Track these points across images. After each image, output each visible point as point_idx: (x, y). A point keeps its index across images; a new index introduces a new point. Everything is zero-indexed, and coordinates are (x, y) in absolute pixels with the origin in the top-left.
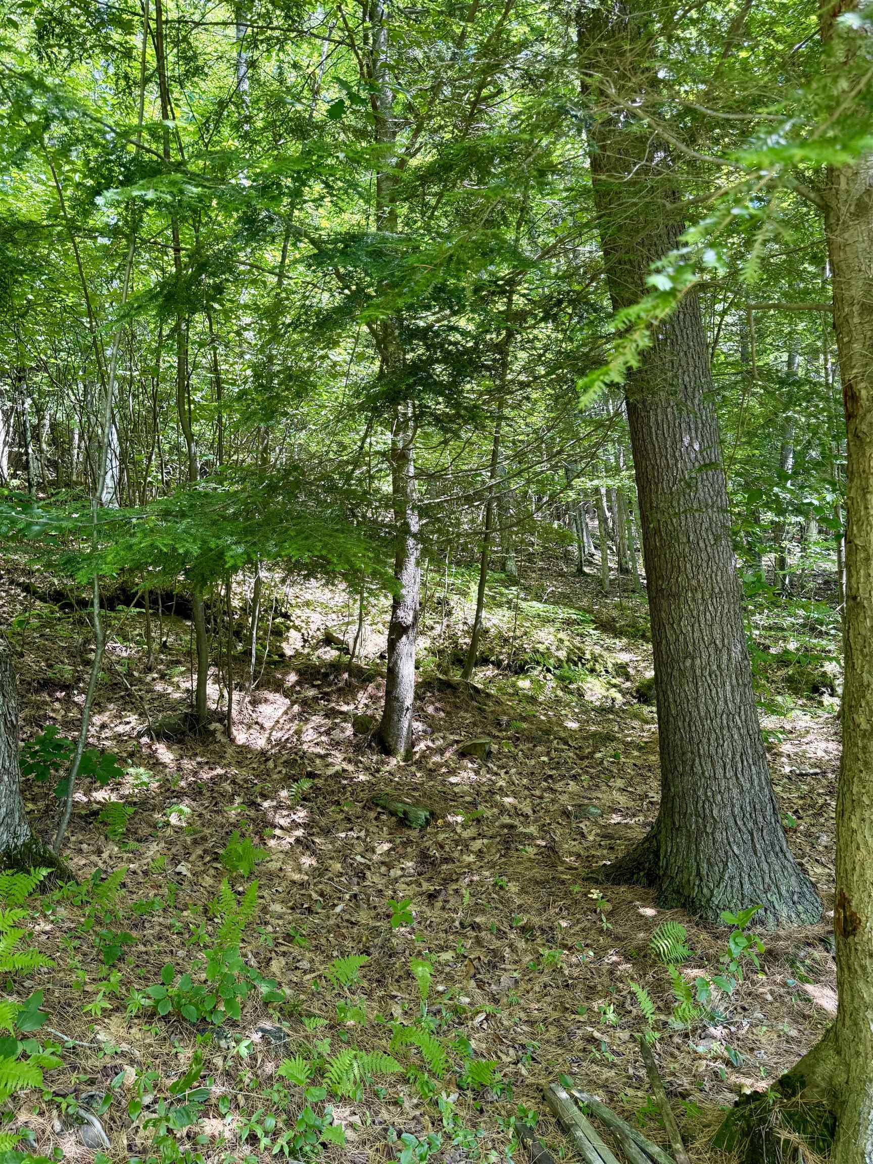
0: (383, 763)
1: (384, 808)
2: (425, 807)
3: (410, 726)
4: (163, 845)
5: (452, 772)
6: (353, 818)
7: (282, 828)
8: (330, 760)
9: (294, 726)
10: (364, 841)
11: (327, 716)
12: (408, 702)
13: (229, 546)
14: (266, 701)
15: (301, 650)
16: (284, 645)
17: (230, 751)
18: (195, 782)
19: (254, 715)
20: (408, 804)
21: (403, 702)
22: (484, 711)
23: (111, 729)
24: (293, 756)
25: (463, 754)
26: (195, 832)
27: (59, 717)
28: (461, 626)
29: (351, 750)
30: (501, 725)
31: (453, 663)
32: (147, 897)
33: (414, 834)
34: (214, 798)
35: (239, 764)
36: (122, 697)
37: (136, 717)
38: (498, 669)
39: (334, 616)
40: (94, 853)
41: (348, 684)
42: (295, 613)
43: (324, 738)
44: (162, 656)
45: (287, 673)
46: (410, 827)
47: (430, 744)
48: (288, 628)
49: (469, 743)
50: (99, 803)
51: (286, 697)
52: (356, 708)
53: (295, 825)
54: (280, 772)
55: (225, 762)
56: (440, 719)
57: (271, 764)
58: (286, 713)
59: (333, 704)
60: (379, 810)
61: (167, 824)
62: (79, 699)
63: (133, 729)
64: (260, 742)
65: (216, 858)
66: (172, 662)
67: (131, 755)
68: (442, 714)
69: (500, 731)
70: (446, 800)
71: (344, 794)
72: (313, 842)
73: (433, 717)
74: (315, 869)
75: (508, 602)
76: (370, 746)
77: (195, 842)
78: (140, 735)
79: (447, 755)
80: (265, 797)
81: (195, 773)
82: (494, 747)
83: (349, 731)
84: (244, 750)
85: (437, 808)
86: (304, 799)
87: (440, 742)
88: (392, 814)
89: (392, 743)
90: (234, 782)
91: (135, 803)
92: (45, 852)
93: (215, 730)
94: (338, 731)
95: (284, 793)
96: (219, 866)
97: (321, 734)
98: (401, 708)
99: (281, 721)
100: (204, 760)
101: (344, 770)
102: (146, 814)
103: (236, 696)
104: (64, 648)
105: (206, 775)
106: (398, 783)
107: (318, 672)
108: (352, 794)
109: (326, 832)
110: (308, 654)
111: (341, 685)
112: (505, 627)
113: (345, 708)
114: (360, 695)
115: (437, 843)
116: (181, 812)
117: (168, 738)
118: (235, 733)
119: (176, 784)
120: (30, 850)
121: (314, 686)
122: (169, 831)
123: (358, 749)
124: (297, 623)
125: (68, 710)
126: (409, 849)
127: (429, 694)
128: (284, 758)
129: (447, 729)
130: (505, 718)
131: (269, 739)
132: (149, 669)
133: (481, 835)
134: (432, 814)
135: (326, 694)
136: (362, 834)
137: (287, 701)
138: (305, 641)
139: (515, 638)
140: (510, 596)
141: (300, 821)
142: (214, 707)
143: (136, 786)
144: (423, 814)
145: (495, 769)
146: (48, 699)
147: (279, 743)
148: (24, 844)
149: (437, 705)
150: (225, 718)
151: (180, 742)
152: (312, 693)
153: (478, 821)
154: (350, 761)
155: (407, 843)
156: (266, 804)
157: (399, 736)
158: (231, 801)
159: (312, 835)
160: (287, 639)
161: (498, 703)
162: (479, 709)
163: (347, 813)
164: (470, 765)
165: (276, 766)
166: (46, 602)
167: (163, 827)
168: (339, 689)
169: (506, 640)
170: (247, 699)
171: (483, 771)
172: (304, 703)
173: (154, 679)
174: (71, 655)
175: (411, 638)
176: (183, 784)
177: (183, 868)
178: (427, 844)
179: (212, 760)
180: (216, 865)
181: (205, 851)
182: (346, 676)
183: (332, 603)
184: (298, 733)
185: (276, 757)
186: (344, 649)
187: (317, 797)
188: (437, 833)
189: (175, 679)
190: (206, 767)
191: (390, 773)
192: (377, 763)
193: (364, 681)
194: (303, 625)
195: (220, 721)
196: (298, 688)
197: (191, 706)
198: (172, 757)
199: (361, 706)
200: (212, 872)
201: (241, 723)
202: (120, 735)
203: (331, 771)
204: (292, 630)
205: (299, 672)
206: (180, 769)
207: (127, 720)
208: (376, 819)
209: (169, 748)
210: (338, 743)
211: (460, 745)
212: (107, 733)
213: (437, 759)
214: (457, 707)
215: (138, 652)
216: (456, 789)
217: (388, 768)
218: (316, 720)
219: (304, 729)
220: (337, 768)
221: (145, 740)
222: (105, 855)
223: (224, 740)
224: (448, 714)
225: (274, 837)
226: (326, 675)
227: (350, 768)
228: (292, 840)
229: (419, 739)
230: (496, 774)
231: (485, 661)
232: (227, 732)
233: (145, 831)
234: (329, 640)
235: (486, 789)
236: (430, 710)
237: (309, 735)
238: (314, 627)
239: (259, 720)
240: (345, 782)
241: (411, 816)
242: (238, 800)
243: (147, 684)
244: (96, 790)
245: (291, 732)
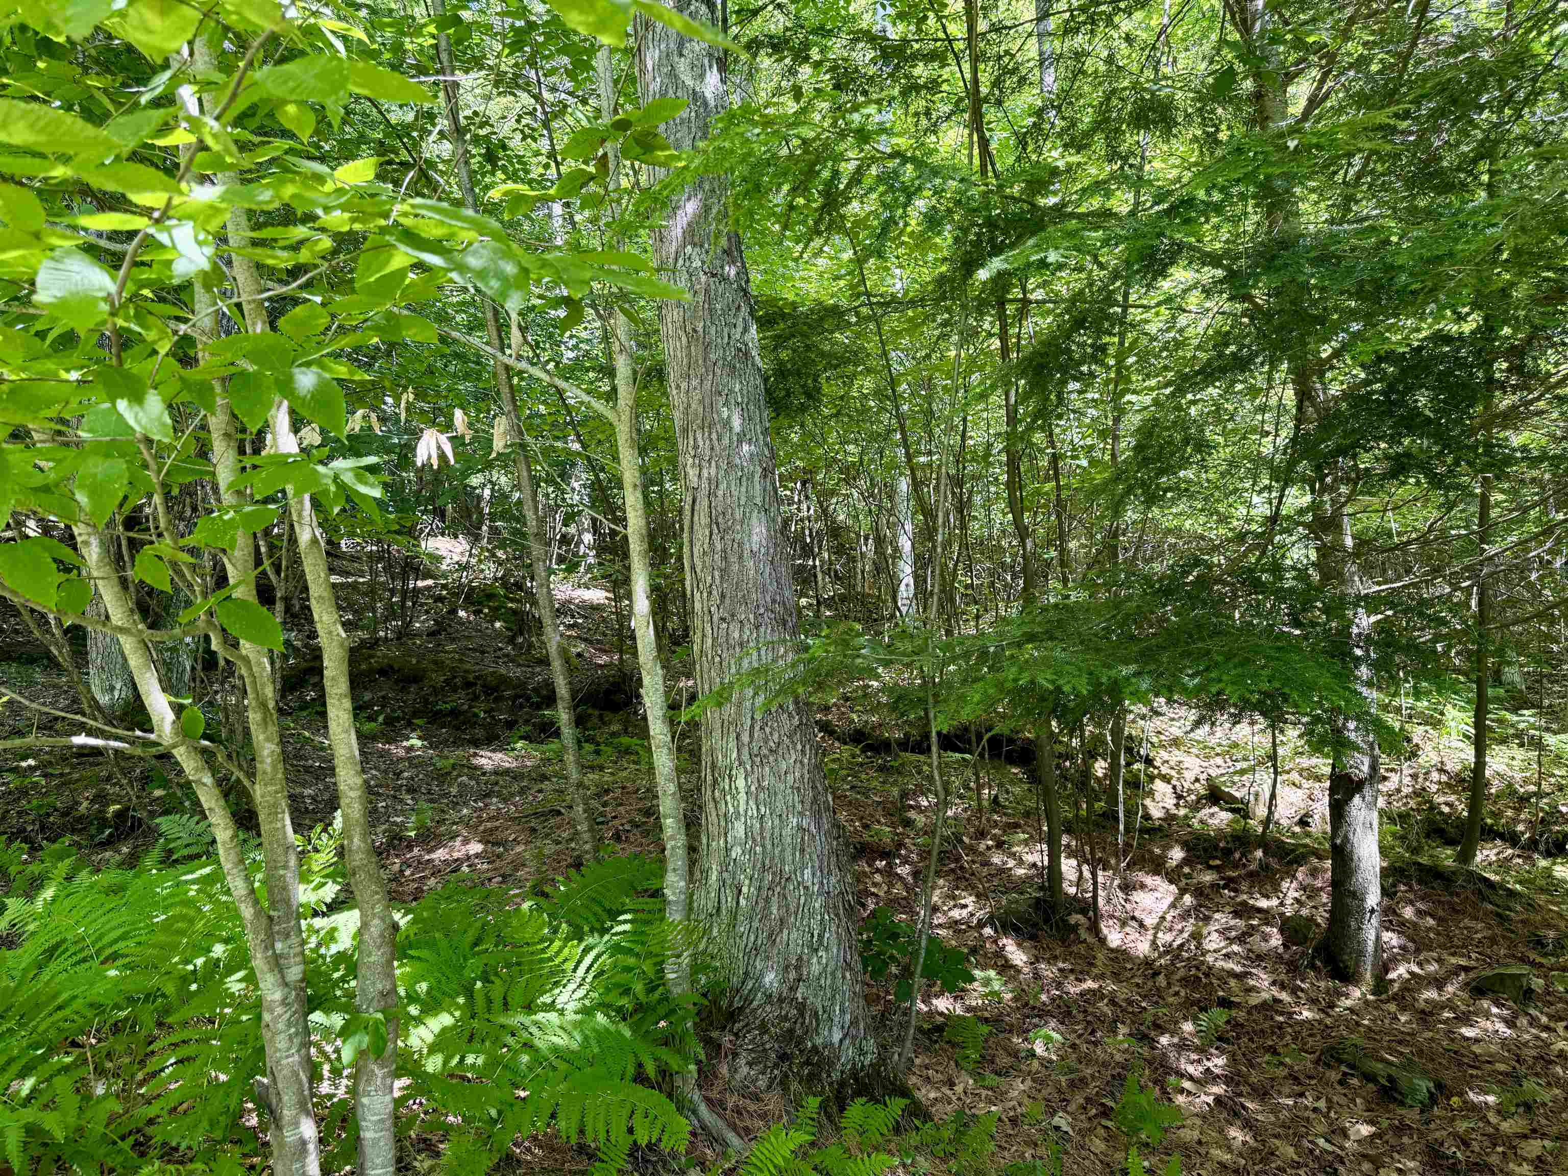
0: (1339, 994)
1: (1352, 1066)
2: (1425, 1073)
3: (1378, 938)
4: (1029, 1082)
5: (1465, 1019)
6: (1302, 1077)
7: (1191, 1078)
8: (1252, 983)
9: (1190, 926)
10: (1327, 1116)
11: (1236, 914)
12: (1373, 898)
13: (1127, 679)
14: (1143, 886)
15: (1174, 811)
16: (1148, 802)
17: (1100, 956)
18: (1060, 997)
19: (1128, 906)
20: (1391, 1064)
21: (1363, 900)
22: (1508, 919)
23: (945, 913)
24: (1193, 972)
25: (1478, 990)
26: (1071, 1071)
27: (881, 894)
28: (1435, 776)
29: (1282, 968)
30: (1543, 946)
31: (1428, 836)
32: (1022, 1156)
33: (1412, 1116)
34: (1089, 1023)
35: (1116, 977)
36: (953, 870)
37: (973, 898)
38: (1514, 846)
39: (1219, 761)
40: (944, 1084)
41: (1264, 867)
42: (1160, 756)
43: (1235, 948)
44: (996, 817)
45: (1167, 848)
46: (1402, 1104)
47: (1416, 969)
48: (1152, 778)
49: (1488, 973)
50: (941, 1014)
51: (1171, 882)
52: (1282, 904)
53: (1209, 1077)
54: (1177, 994)
55: (1096, 971)
56: (1429, 929)
57: (1161, 980)
58: (1173, 906)
59: (1245, 897)
60: (1343, 1068)
61: (1032, 1054)
62: (904, 871)
63: (972, 915)
64: (1142, 947)
65: (1106, 1112)
66: (1009, 825)
67: (974, 951)
68: (1431, 922)
69: (1545, 955)
70: (1460, 1064)
71: (1281, 1037)
72: (1244, 1107)
73: (1415, 925)
74: (1254, 1150)
75: (1516, 736)
76: (1313, 967)
77: (1072, 1084)
78: (981, 925)
79: (1450, 989)
80: (1162, 1030)
81: (1059, 986)
82: (1538, 983)
83: (1276, 941)
84: (1120, 955)
85: (1448, 1077)
86: (1220, 1039)
87: (1433, 968)
88: (1369, 1077)
89: (1351, 963)
90: (1113, 1002)
91: (986, 1020)
92: (895, 1077)
93: (1077, 925)
94: (1257, 938)
95: (1188, 1027)
96: (1109, 1124)
97: (1231, 941)
98: (1361, 910)
99: (1169, 917)
100: (1067, 966)
101: (1276, 1001)
102: (1001, 1036)
103: (1101, 877)
104: (879, 803)
105: (1073, 989)
106: (1369, 1028)
107: (1216, 847)
108: (1295, 1039)
109: (1262, 1094)
110: (1186, 817)
111: (1253, 867)
112: (1518, 776)
113: (1263, 903)
114: (1285, 885)
115: (1455, 1135)
116: (1048, 1040)
117: (1017, 930)
118: (1105, 931)
119: (1036, 997)
120: (879, 1074)
121: (1210, 867)
122: (1036, 1064)
123: (1293, 968)
124: (1164, 770)
125: (891, 885)
126: (1405, 1140)
127: (1403, 888)
128: (1181, 973)
129: (1442, 946)
130: (1552, 934)
131: (1154, 943)
132: (981, 834)
133: (1534, 1132)
134: (1439, 1086)
135: (1231, 880)
136: (1322, 1104)
137: (1173, 888)
138: (1179, 797)
139: (1539, 795)
140: (1522, 726)
141: (1217, 1071)
142: (1072, 890)
143: (986, 995)
144: (1424, 1085)
145: (1544, 1020)
146: (867, 869)
147: (1169, 949)
148: (871, 1065)
149: (1420, 905)
150: (1088, 908)
151: (1033, 937)
152: (1208, 878)
153: (1528, 1107)
154: (1283, 987)
155: (1401, 1129)
156: (1164, 1040)
157: (1361, 953)
158: (1114, 1031)
159: (1240, 1095)
160: (1151, 793)
161: (1530, 906)
162: (1499, 915)
163: (1291, 1067)
164: (1495, 1010)
165: (1169, 985)
166: (845, 743)
167: (1026, 1058)
168: (1251, 874)
169: (1524, 800)
170: (1116, 882)
171: (1523, 1021)
172: (1199, 892)
173: (989, 848)
174: (888, 814)
175: (1368, 798)
176: (1044, 997)
177: (1061, 1120)
178: (1437, 1135)
179: (1078, 968)
180: (1105, 1122)
181: (1088, 1100)
182: (1259, 854)
183: (1213, 741)
184: (1197, 936)
185: (1169, 971)
186: (1241, 810)
187: (1238, 1037)
188: (1453, 1119)
189: (1015, 849)
190: (1072, 977)
191: (1351, 1010)
192: (1328, 992)
193: (1290, 863)
194: (1173, 773)
195: (1083, 911)
196: (1186, 870)
197: (1041, 888)
198: (1025, 958)
199: (1289, 901)
200: (1101, 1132)
201: (1112, 917)
202: (956, 922)
203: (1254, 1000)
204: (1157, 781)
205: (1186, 845)
206: (1037, 976)
207: (963, 902)
208: (1341, 1083)
209: (1019, 945)
210: (1260, 957)
211: (1472, 975)
212: (939, 919)
213: (1431, 994)
214: (1457, 912)
215: (965, 810)
216: (1476, 1049)
217: (1348, 1003)
218: (1221, 919)
219: (1205, 932)
220: (1265, 995)
221: (988, 931)
222: (959, 1089)
223: (1091, 940)
224: (1440, 920)
225: (1182, 1091)
226: (1228, 852)
227: (1284, 996)
228: (1210, 1100)
229: (1394, 961)
230: (1547, 1028)
231: (1491, 834)
232: (1094, 929)
233: (1003, 1060)
234: (1215, 796)
235: (1533, 1053)
236: (1408, 912)
237: (1213, 942)
238: (1189, 776)
239: (1137, 914)
240: (1281, 1019)
241: (1403, 1084)
242: (1123, 1030)
243: (981, 854)
244: (937, 996)
245: (1186, 935)
